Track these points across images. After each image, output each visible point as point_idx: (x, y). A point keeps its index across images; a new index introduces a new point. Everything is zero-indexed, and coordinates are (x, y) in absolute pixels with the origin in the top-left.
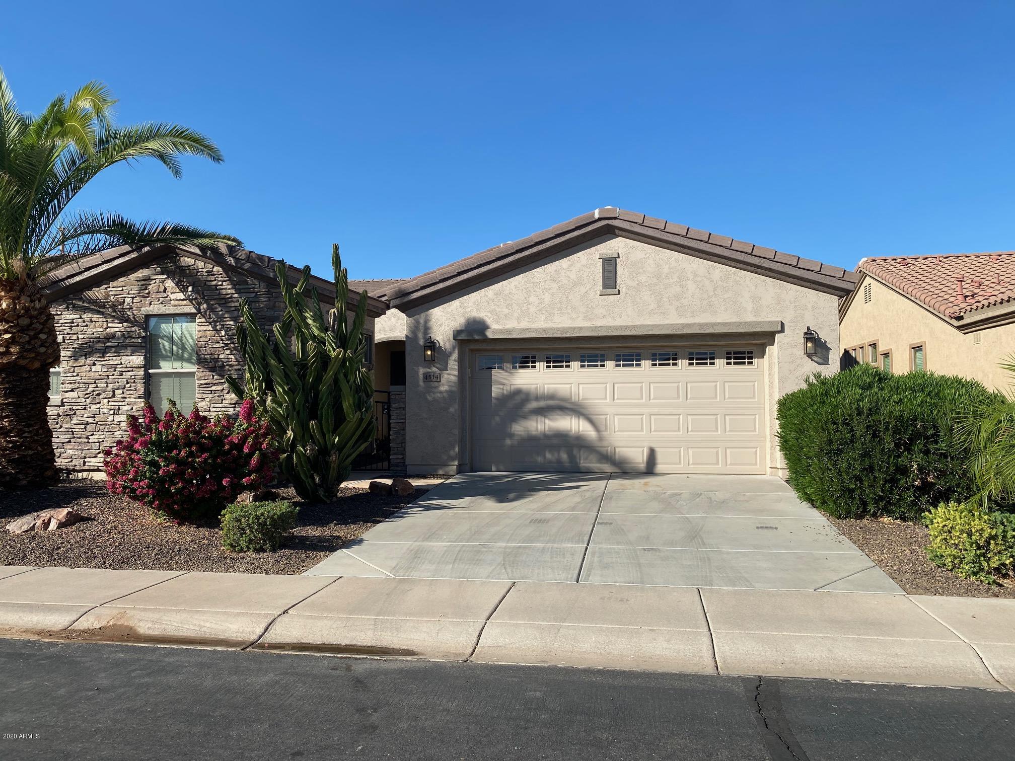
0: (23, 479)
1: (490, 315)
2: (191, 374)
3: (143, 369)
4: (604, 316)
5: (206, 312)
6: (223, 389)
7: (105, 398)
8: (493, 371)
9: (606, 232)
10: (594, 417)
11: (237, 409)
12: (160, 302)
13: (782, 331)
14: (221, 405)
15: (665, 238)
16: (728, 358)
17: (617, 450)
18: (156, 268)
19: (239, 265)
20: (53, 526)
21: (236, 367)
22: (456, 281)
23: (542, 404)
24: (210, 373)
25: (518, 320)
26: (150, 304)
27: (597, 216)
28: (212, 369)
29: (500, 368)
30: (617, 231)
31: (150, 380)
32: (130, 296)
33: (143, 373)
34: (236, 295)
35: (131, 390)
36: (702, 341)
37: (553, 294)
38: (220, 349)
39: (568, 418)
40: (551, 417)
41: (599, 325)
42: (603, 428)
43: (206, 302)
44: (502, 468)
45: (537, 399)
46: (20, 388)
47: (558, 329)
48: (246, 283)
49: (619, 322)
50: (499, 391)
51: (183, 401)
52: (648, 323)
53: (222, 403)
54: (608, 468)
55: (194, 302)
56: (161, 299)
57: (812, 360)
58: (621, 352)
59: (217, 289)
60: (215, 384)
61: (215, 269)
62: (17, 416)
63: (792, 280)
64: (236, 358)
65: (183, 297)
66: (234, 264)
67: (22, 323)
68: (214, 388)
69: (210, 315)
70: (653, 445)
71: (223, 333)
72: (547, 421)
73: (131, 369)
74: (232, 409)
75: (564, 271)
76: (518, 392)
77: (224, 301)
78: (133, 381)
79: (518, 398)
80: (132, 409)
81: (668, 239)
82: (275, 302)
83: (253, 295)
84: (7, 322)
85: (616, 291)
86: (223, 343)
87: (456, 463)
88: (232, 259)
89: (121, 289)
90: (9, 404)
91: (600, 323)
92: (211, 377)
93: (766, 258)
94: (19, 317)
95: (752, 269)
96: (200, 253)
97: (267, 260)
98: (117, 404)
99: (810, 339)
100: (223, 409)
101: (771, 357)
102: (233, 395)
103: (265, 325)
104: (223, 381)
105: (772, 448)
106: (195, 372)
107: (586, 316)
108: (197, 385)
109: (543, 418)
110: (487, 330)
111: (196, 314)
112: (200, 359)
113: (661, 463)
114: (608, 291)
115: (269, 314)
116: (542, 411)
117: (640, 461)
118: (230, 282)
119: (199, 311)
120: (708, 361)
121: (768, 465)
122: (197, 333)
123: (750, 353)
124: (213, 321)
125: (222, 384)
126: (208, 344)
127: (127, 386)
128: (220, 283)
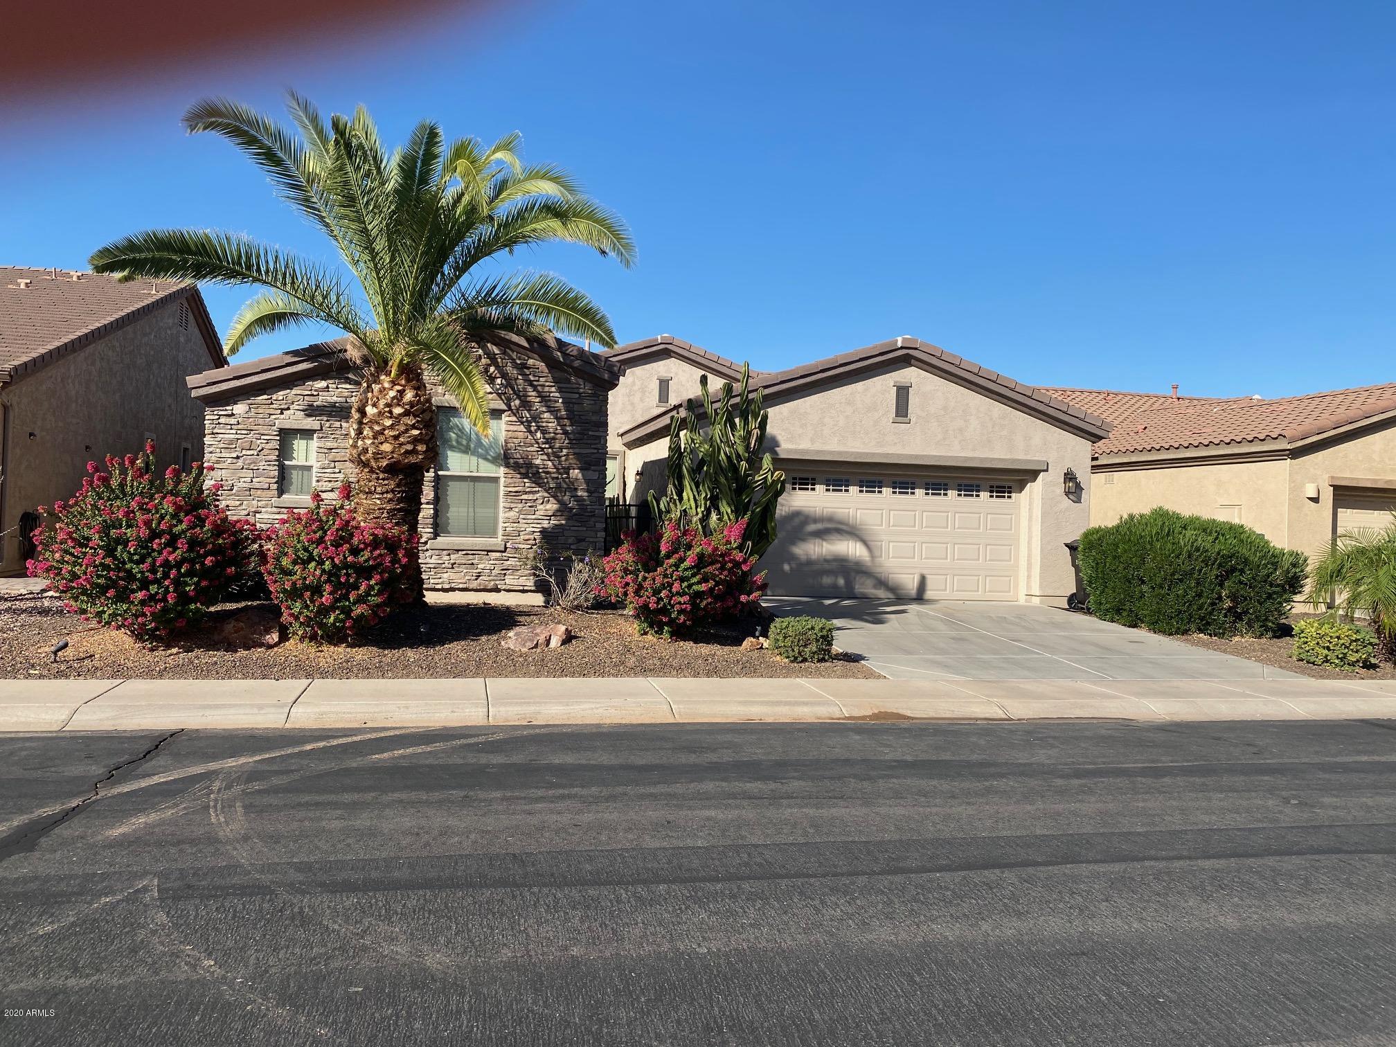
1: (783, 433)
2: (496, 480)
3: (433, 470)
4: (895, 444)
5: (518, 410)
6: (537, 499)
9: (904, 359)
10: (869, 543)
11: (552, 522)
13: (1047, 470)
14: (533, 517)
15: (959, 374)
16: (991, 492)
17: (891, 576)
19: (568, 362)
20: (555, 642)
21: (553, 475)
23: (819, 526)
24: (522, 480)
25: (812, 441)
26: (445, 394)
27: (899, 345)
28: (525, 476)
30: (913, 361)
31: (438, 483)
33: (433, 474)
34: (557, 395)
37: (847, 417)
38: (534, 453)
39: (846, 543)
40: (829, 541)
41: (889, 452)
42: (877, 553)
43: (519, 397)
44: (780, 592)
45: (815, 521)
47: (853, 453)
48: (569, 381)
49: (908, 451)
50: (782, 513)
51: (477, 510)
52: (935, 454)
53: (534, 514)
54: (882, 593)
55: (503, 397)
57: (1069, 498)
58: (898, 479)
60: (526, 493)
61: (531, 362)
63: (1058, 424)
64: (553, 464)
65: (489, 390)
66: (561, 359)
67: (426, 417)
68: (525, 497)
69: (522, 414)
70: (925, 572)
71: (539, 435)
72: (824, 544)
74: (547, 522)
75: (859, 395)
76: (797, 514)
79: (797, 521)
81: (962, 375)
83: (577, 396)
84: (415, 416)
85: (906, 420)
86: (538, 447)
88: (559, 354)
90: (399, 510)
91: (890, 450)
92: (523, 484)
93: (1042, 402)
95: (1027, 410)
96: (526, 345)
99: (1071, 479)
100: (535, 521)
101: (1031, 492)
102: (549, 506)
103: (589, 430)
104: (537, 489)
105: (1029, 577)
106: (498, 478)
107: (878, 442)
108: (502, 493)
109: (821, 541)
110: (777, 449)
111: (504, 411)
112: (509, 463)
113: (931, 590)
114: (900, 419)
115: (594, 418)
116: (821, 534)
117: (911, 587)
118: (550, 379)
119: (510, 409)
120: (974, 493)
121: (1022, 592)
122: (504, 433)
123: (1010, 487)
124: (527, 421)
125: (536, 492)
126: (519, 446)
128: (537, 379)
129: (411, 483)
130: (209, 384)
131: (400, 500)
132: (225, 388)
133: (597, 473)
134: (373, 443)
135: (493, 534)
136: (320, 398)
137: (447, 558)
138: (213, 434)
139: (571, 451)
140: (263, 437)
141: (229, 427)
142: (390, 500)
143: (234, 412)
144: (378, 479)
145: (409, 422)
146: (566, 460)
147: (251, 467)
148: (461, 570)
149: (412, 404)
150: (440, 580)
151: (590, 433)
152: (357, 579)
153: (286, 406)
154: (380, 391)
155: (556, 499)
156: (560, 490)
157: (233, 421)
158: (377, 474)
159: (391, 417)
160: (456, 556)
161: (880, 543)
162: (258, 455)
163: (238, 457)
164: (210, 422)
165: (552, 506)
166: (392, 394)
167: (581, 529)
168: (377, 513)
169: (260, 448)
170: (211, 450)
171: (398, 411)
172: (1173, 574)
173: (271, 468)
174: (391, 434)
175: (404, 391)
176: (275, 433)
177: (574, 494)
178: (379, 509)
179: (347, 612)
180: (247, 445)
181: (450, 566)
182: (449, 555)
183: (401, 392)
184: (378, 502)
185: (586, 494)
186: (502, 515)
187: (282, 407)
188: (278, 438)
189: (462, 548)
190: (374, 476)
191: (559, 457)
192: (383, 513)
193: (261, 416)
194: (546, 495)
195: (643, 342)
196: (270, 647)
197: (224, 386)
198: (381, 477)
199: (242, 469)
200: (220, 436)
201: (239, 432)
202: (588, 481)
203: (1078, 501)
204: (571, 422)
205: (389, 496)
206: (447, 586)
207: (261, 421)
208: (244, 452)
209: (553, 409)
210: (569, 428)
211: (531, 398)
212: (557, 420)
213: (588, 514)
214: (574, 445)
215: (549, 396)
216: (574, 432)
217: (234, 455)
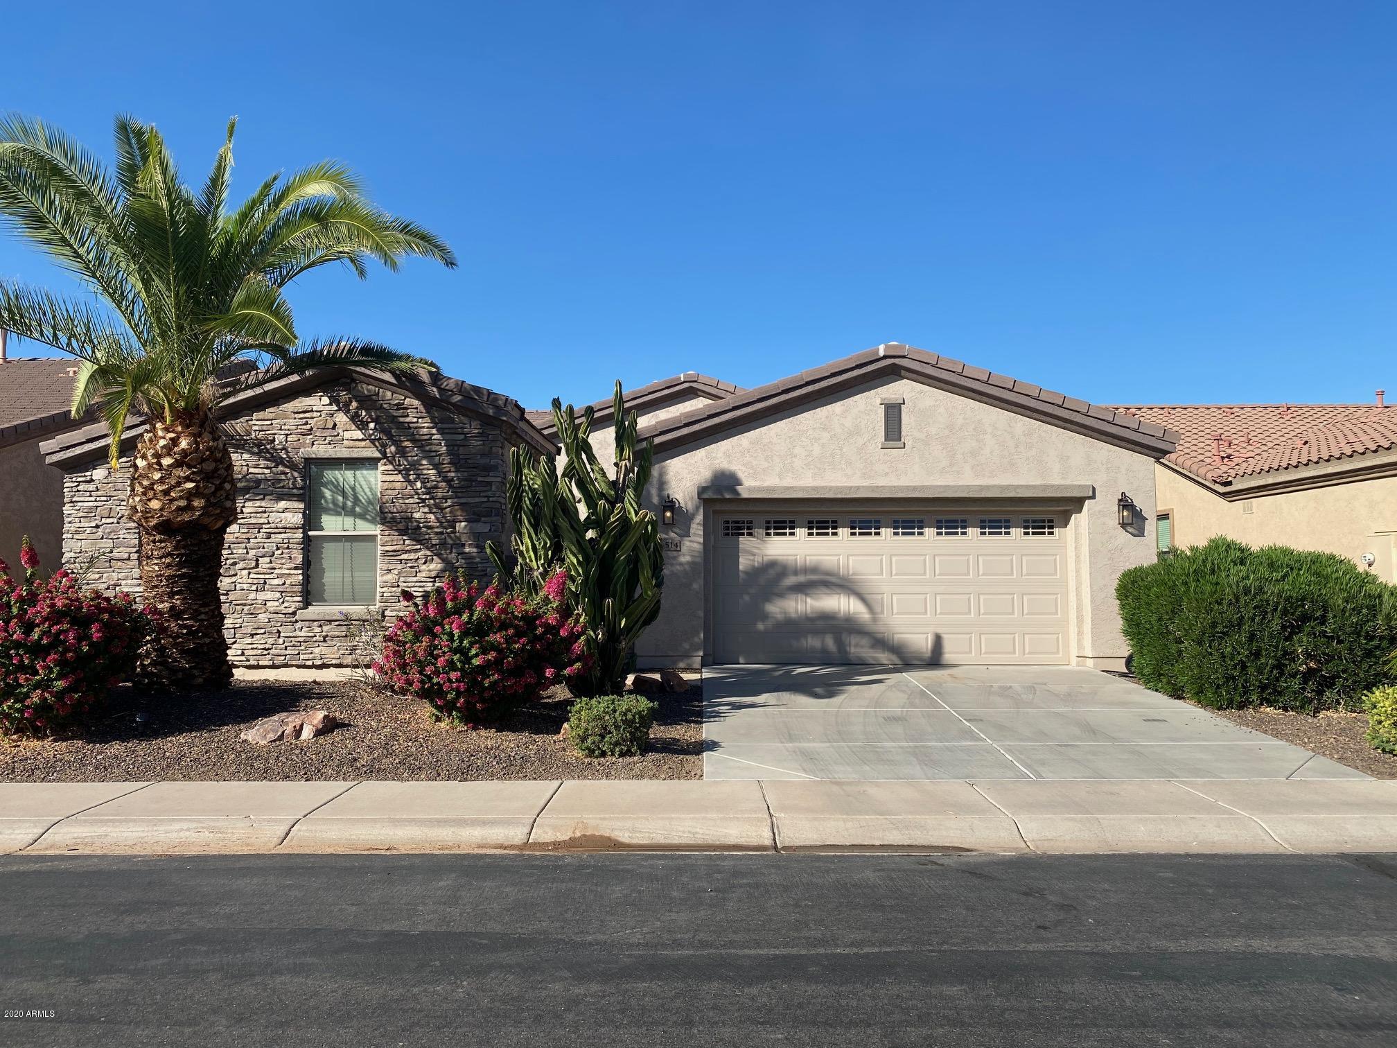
0: (199, 676)
1: (744, 469)
2: (372, 538)
3: (301, 530)
4: (886, 474)
5: (394, 457)
6: (418, 558)
7: (244, 569)
8: (741, 538)
9: (890, 371)
10: (868, 597)
11: (437, 584)
12: (327, 441)
13: (1093, 497)
14: (415, 579)
15: (962, 383)
16: (1026, 527)
17: (897, 636)
18: (322, 396)
21: (436, 530)
22: (704, 426)
23: (802, 578)
24: (400, 537)
25: (780, 475)
26: (313, 444)
27: (881, 353)
28: (402, 532)
29: (750, 534)
30: (903, 372)
31: (309, 545)
32: (283, 432)
33: (301, 535)
34: (438, 437)
35: (282, 558)
36: (999, 507)
37: (823, 445)
38: (415, 506)
39: (836, 597)
40: (814, 596)
41: (881, 485)
42: (878, 609)
43: (395, 443)
45: (797, 572)
46: (197, 554)
47: (831, 488)
48: (452, 421)
49: (904, 481)
50: (749, 562)
51: (355, 574)
52: (939, 484)
53: (416, 576)
54: (884, 657)
55: (377, 444)
56: (329, 439)
57: (1127, 531)
58: (901, 517)
59: (410, 428)
60: (406, 552)
61: (407, 401)
62: (192, 592)
63: (1104, 438)
64: (436, 518)
65: (361, 436)
66: (437, 396)
67: (207, 468)
68: (405, 556)
69: (399, 461)
70: (939, 630)
71: (419, 485)
72: (809, 600)
73: (284, 530)
74: (431, 584)
75: (838, 417)
76: (772, 564)
77: (422, 444)
78: (286, 546)
79: (772, 572)
80: (284, 584)
81: (965, 384)
82: (491, 448)
83: (462, 437)
84: (189, 467)
85: (900, 444)
86: (419, 498)
87: (701, 653)
88: (435, 389)
89: (269, 422)
90: (182, 576)
91: (882, 482)
92: (402, 542)
93: (1078, 412)
94: (203, 460)
95: (1060, 423)
96: (395, 382)
97: (485, 392)
98: (262, 576)
99: (1125, 507)
100: (418, 584)
101: (1077, 527)
102: (432, 566)
103: (477, 475)
104: (418, 547)
105: (1080, 633)
106: (377, 536)
107: (864, 474)
108: (379, 552)
109: (804, 597)
110: (739, 488)
111: (379, 459)
112: (385, 518)
113: (950, 653)
114: (891, 444)
115: (483, 461)
116: (802, 589)
117: (925, 650)
118: (428, 419)
119: (385, 456)
120: (1003, 530)
121: (1074, 652)
122: (380, 484)
123: (1051, 521)
124: (405, 469)
125: (416, 551)
126: (396, 498)
127: (276, 552)
128: (415, 420)
129: (192, 545)
130: (62, 450)
131: (180, 565)
132: (79, 452)
133: (488, 525)
134: (141, 501)
135: (372, 600)
137: (318, 630)
138: (71, 502)
139: (455, 500)
140: (121, 503)
141: (88, 494)
142: (168, 566)
143: (94, 478)
144: (154, 541)
145: (182, 474)
146: (450, 512)
147: (112, 536)
148: (334, 643)
149: (184, 453)
150: (311, 656)
151: (480, 479)
152: (32, 661)
154: (151, 440)
155: (440, 558)
156: (444, 547)
157: (91, 487)
158: (154, 535)
159: (160, 470)
160: (329, 627)
161: (880, 597)
162: (118, 523)
163: (97, 527)
164: (68, 489)
165: (436, 566)
166: (162, 442)
168: (155, 582)
169: (120, 515)
170: (70, 519)
171: (167, 461)
172: (1214, 625)
173: (132, 536)
174: (160, 488)
175: (179, 438)
177: (460, 550)
178: (157, 576)
180: (106, 513)
181: (322, 639)
182: (321, 626)
183: (175, 442)
184: (157, 568)
185: (475, 550)
186: (379, 579)
189: (334, 618)
191: (442, 509)
192: (161, 581)
193: (119, 480)
194: (428, 553)
195: (665, 381)
197: (78, 451)
199: (102, 538)
200: (80, 504)
201: (98, 499)
203: (1141, 532)
204: (456, 468)
205: (168, 560)
206: (318, 662)
207: (119, 486)
208: (104, 520)
209: (434, 454)
210: (453, 474)
211: (407, 444)
212: (436, 466)
213: (477, 574)
214: (459, 494)
215: (430, 439)
216: (458, 479)
217: (93, 524)
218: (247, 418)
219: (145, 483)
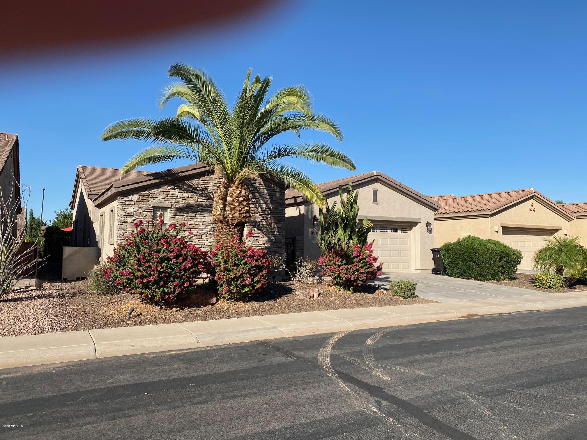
4: (373, 212)
5: (251, 198)
6: (259, 236)
7: (197, 239)
9: (375, 179)
11: (265, 246)
13: (421, 222)
14: (258, 244)
15: (394, 186)
16: (401, 230)
20: (316, 295)
21: (265, 226)
27: (375, 174)
28: (254, 226)
30: (378, 181)
32: (212, 186)
34: (266, 192)
35: (211, 235)
36: (398, 224)
38: (258, 217)
43: (252, 193)
48: (271, 187)
49: (377, 215)
52: (385, 216)
59: (257, 188)
60: (255, 234)
63: (424, 205)
64: (266, 222)
70: (382, 262)
71: (260, 209)
73: (211, 224)
74: (263, 246)
75: (361, 193)
77: (261, 194)
78: (212, 230)
83: (274, 193)
85: (376, 203)
86: (260, 214)
88: (268, 175)
89: (206, 182)
91: (372, 215)
92: (254, 230)
95: (414, 199)
98: (204, 242)
99: (428, 225)
100: (259, 246)
101: (415, 230)
102: (264, 239)
103: (278, 207)
104: (259, 232)
105: (416, 262)
107: (367, 212)
114: (374, 203)
115: (280, 202)
118: (264, 185)
120: (396, 231)
121: (414, 268)
123: (407, 229)
124: (255, 203)
125: (259, 233)
126: (252, 214)
127: (209, 233)
128: (259, 185)
130: (123, 186)
133: (282, 225)
134: (231, 213)
136: (171, 193)
138: (123, 209)
139: (271, 215)
140: (146, 210)
141: (130, 206)
143: (132, 199)
144: (230, 229)
145: (244, 204)
146: (270, 219)
149: (245, 196)
151: (279, 208)
153: (156, 196)
154: (233, 191)
155: (267, 236)
156: (268, 232)
157: (132, 203)
159: (238, 202)
162: (143, 218)
163: (134, 220)
164: (121, 203)
166: (238, 192)
167: (276, 248)
169: (144, 216)
170: (122, 216)
171: (241, 199)
174: (238, 209)
175: (242, 191)
176: (151, 209)
177: (273, 233)
179: (253, 287)
180: (138, 214)
185: (278, 234)
187: (155, 197)
188: (153, 211)
190: (228, 227)
191: (267, 218)
193: (145, 201)
194: (263, 234)
196: (213, 304)
197: (130, 187)
198: (232, 228)
200: (126, 210)
201: (135, 208)
202: (278, 228)
203: (431, 233)
204: (272, 204)
207: (145, 203)
208: (137, 217)
209: (265, 198)
210: (271, 206)
211: (256, 194)
212: (266, 203)
213: (279, 242)
214: (273, 213)
215: (263, 193)
216: (273, 208)
217: (133, 219)
218: (198, 179)
219: (232, 206)
